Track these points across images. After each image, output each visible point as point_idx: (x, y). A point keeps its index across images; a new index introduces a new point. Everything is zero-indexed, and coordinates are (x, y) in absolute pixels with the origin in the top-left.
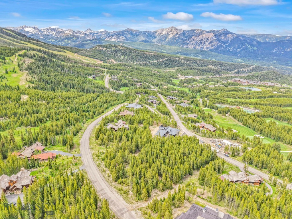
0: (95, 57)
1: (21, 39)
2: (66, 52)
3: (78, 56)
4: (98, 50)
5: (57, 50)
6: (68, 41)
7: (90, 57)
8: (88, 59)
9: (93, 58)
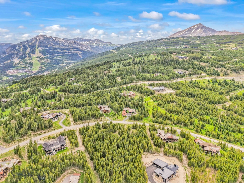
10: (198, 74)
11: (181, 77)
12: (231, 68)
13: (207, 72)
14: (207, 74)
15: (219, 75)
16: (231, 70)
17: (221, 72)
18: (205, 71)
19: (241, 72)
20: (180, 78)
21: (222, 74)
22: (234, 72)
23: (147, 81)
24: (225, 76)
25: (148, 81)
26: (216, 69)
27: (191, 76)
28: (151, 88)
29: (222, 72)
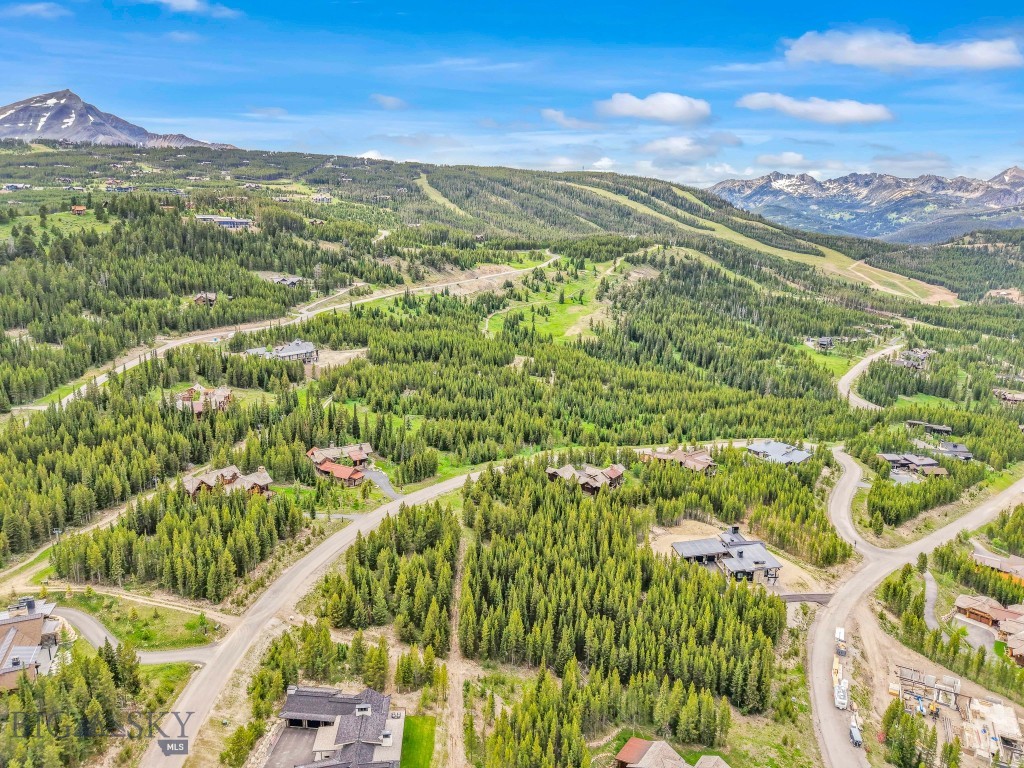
0: (932, 277)
1: (707, 215)
2: (823, 255)
3: (859, 271)
4: (965, 252)
5: (799, 249)
6: (898, 218)
7: (911, 277)
8: (896, 282)
9: (922, 279)
10: (343, 284)
11: (303, 300)
12: (417, 258)
13: (362, 274)
14: (367, 281)
15: (403, 283)
16: (423, 263)
17: (399, 270)
18: (354, 272)
19: (448, 267)
20: (303, 304)
21: (406, 277)
22: (431, 269)
23: (188, 330)
24: (417, 282)
25: (194, 330)
26: (381, 262)
27: (331, 290)
28: (266, 354)
29: (402, 269)
